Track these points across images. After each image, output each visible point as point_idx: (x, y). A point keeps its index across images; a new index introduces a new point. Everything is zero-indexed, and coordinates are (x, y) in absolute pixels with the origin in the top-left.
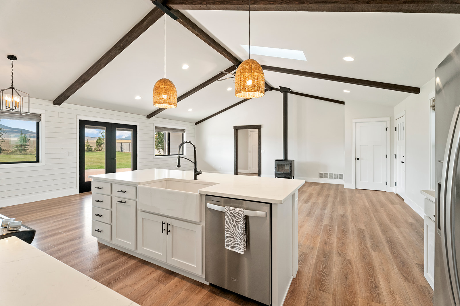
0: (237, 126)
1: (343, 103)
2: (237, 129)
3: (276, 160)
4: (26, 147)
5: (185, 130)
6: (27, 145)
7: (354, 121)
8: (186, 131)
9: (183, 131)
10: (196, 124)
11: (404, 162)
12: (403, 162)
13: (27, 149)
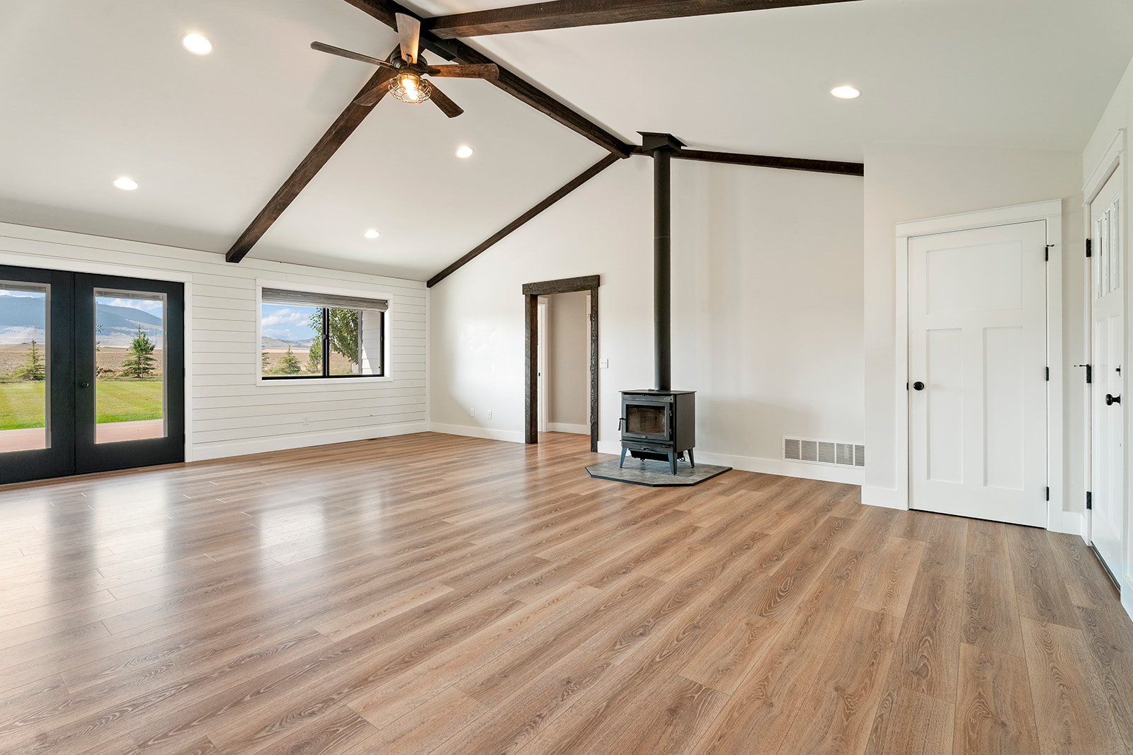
0: (531, 284)
1: (856, 169)
2: (533, 294)
3: (625, 393)
4: (148, 365)
5: (386, 301)
6: (151, 359)
7: (902, 230)
8: (390, 304)
9: (384, 303)
10: (432, 283)
11: (1118, 400)
12: (1114, 396)
13: (153, 369)
